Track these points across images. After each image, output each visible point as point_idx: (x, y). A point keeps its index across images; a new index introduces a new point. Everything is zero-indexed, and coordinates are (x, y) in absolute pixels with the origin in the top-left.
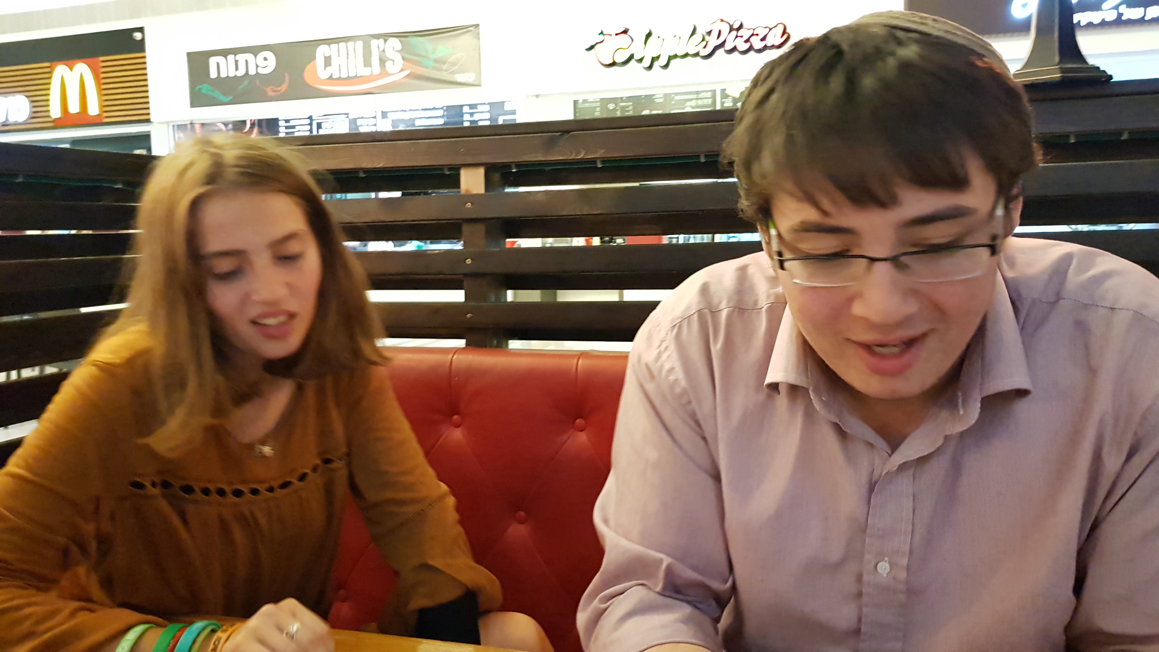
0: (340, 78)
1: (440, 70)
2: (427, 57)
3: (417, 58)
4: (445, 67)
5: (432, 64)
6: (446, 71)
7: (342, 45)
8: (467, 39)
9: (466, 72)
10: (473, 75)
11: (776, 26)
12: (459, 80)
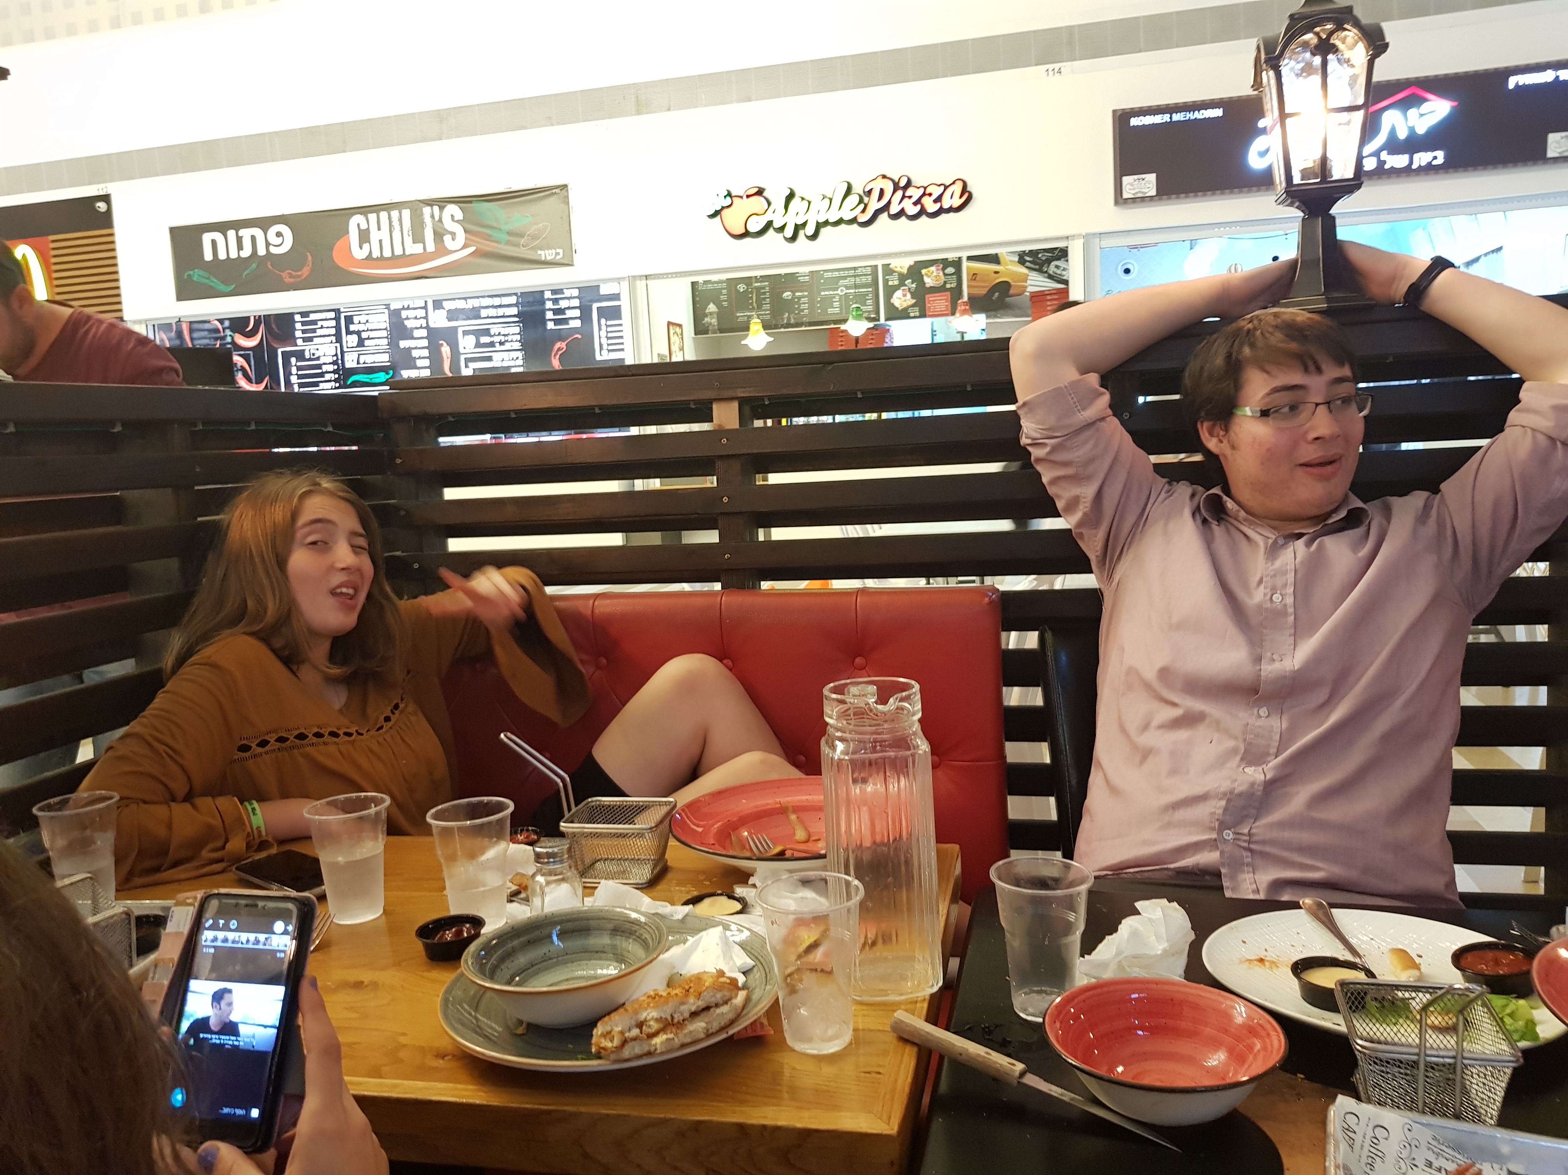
0: (382, 258)
1: (517, 245)
2: (498, 229)
3: (485, 230)
4: (522, 241)
5: (506, 237)
6: (525, 246)
7: (384, 215)
8: (551, 204)
9: (549, 248)
10: (561, 251)
11: (954, 183)
12: (543, 258)
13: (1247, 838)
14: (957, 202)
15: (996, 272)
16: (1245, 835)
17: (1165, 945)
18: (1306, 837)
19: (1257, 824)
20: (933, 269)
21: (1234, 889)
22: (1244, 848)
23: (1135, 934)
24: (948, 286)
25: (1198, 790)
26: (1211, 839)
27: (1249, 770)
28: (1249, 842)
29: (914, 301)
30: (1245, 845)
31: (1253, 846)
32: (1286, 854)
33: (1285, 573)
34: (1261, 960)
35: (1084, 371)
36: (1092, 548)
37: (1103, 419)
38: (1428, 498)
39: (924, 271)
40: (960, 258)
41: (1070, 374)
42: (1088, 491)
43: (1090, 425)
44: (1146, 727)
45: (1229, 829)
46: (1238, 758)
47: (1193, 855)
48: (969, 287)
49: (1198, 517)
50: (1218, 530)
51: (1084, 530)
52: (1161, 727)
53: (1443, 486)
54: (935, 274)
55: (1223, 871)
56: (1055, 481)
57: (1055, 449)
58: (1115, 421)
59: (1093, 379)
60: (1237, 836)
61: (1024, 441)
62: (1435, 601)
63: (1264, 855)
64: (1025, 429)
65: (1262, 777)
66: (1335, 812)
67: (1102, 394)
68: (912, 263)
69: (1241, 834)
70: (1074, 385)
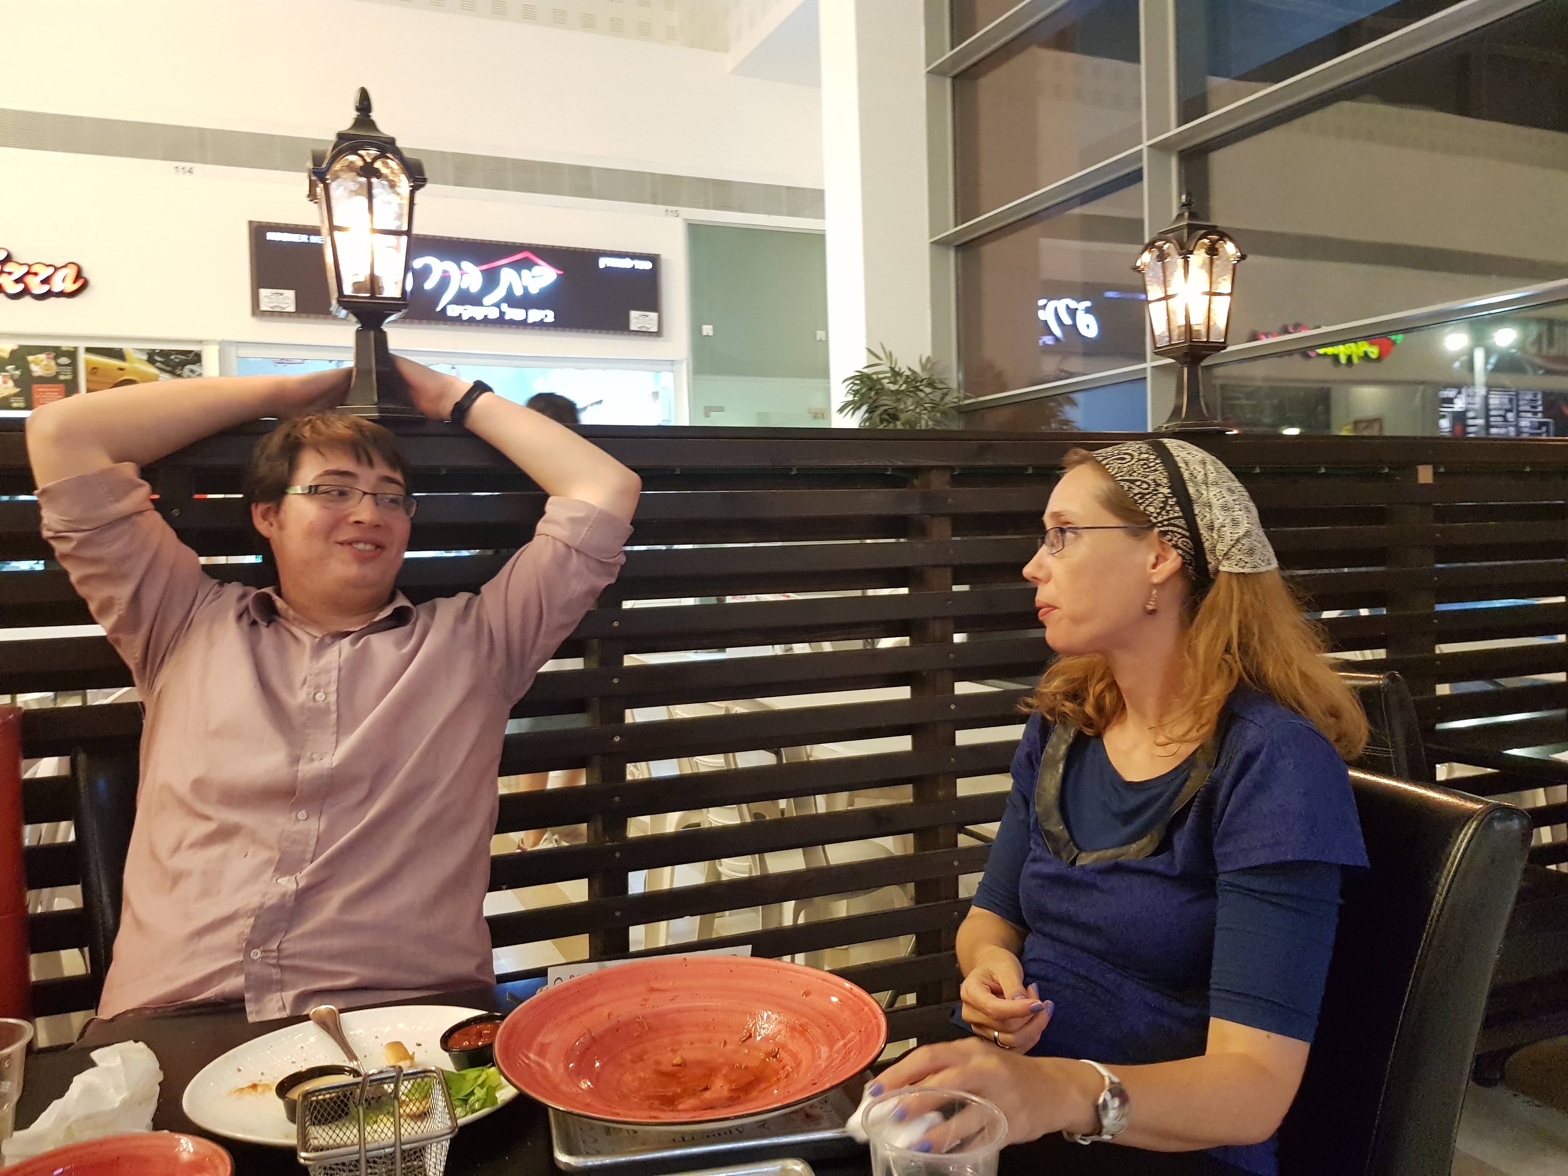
11: (65, 266)
13: (275, 954)
14: (71, 287)
15: (121, 369)
16: (274, 951)
17: (124, 1095)
18: (335, 943)
19: (287, 937)
20: (42, 356)
21: (258, 1012)
22: (274, 966)
23: (89, 1091)
24: (62, 377)
25: (226, 910)
26: (237, 962)
27: (283, 881)
28: (278, 958)
29: (18, 390)
30: (274, 961)
31: (283, 962)
32: (315, 965)
33: (328, 671)
34: (254, 1086)
35: (119, 458)
36: (130, 655)
37: (140, 513)
38: (469, 599)
39: (30, 358)
40: (76, 348)
41: (101, 461)
42: (123, 592)
43: (126, 518)
44: (177, 849)
45: (258, 948)
46: (273, 869)
47: (219, 983)
48: (88, 381)
49: (245, 618)
50: (266, 632)
51: (122, 636)
52: (192, 846)
53: (484, 588)
54: (44, 363)
55: (247, 996)
56: (84, 580)
57: (81, 544)
58: (157, 516)
59: (129, 469)
60: (265, 954)
61: (46, 534)
62: (471, 694)
63: (295, 969)
64: (45, 521)
65: (294, 887)
66: (367, 913)
67: (140, 486)
68: (15, 347)
69: (270, 951)
70: (104, 473)
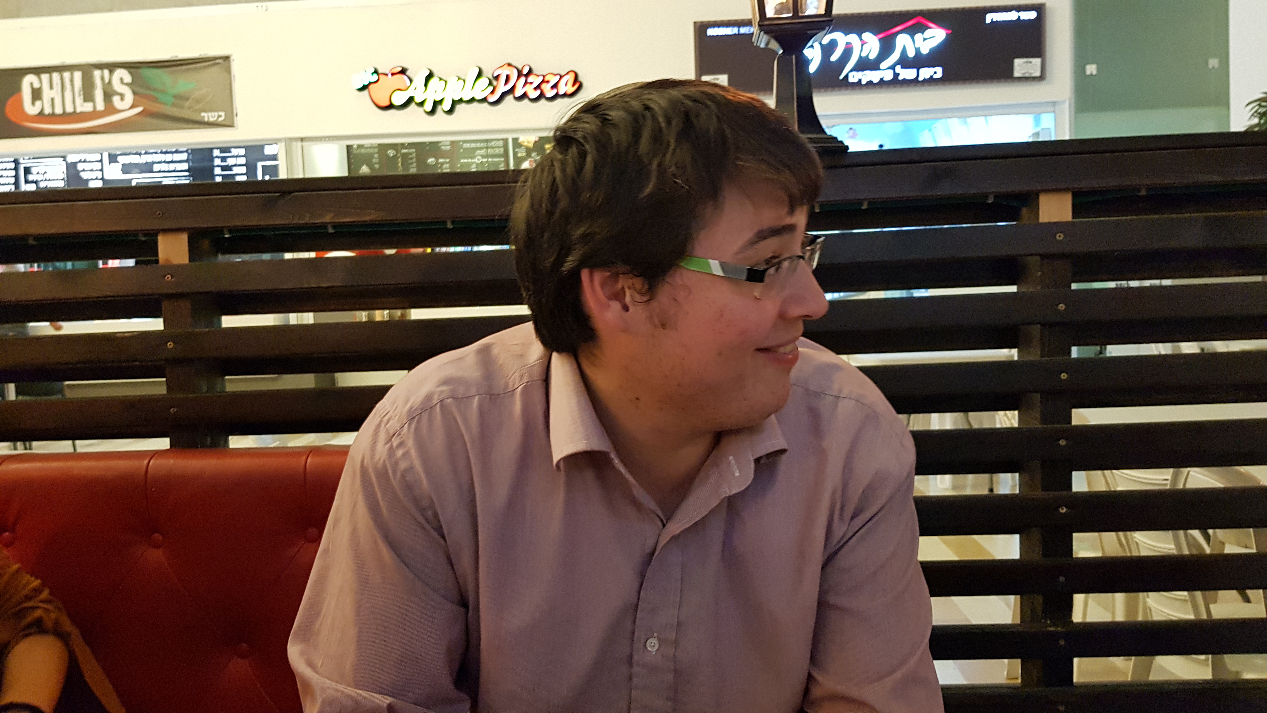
1: (182, 107)
2: (164, 92)
3: (152, 93)
4: (187, 104)
6: (190, 108)
7: (55, 76)
8: (215, 72)
9: (214, 111)
10: (223, 114)
12: (206, 119)
14: (571, 90)
68: (537, 139)
